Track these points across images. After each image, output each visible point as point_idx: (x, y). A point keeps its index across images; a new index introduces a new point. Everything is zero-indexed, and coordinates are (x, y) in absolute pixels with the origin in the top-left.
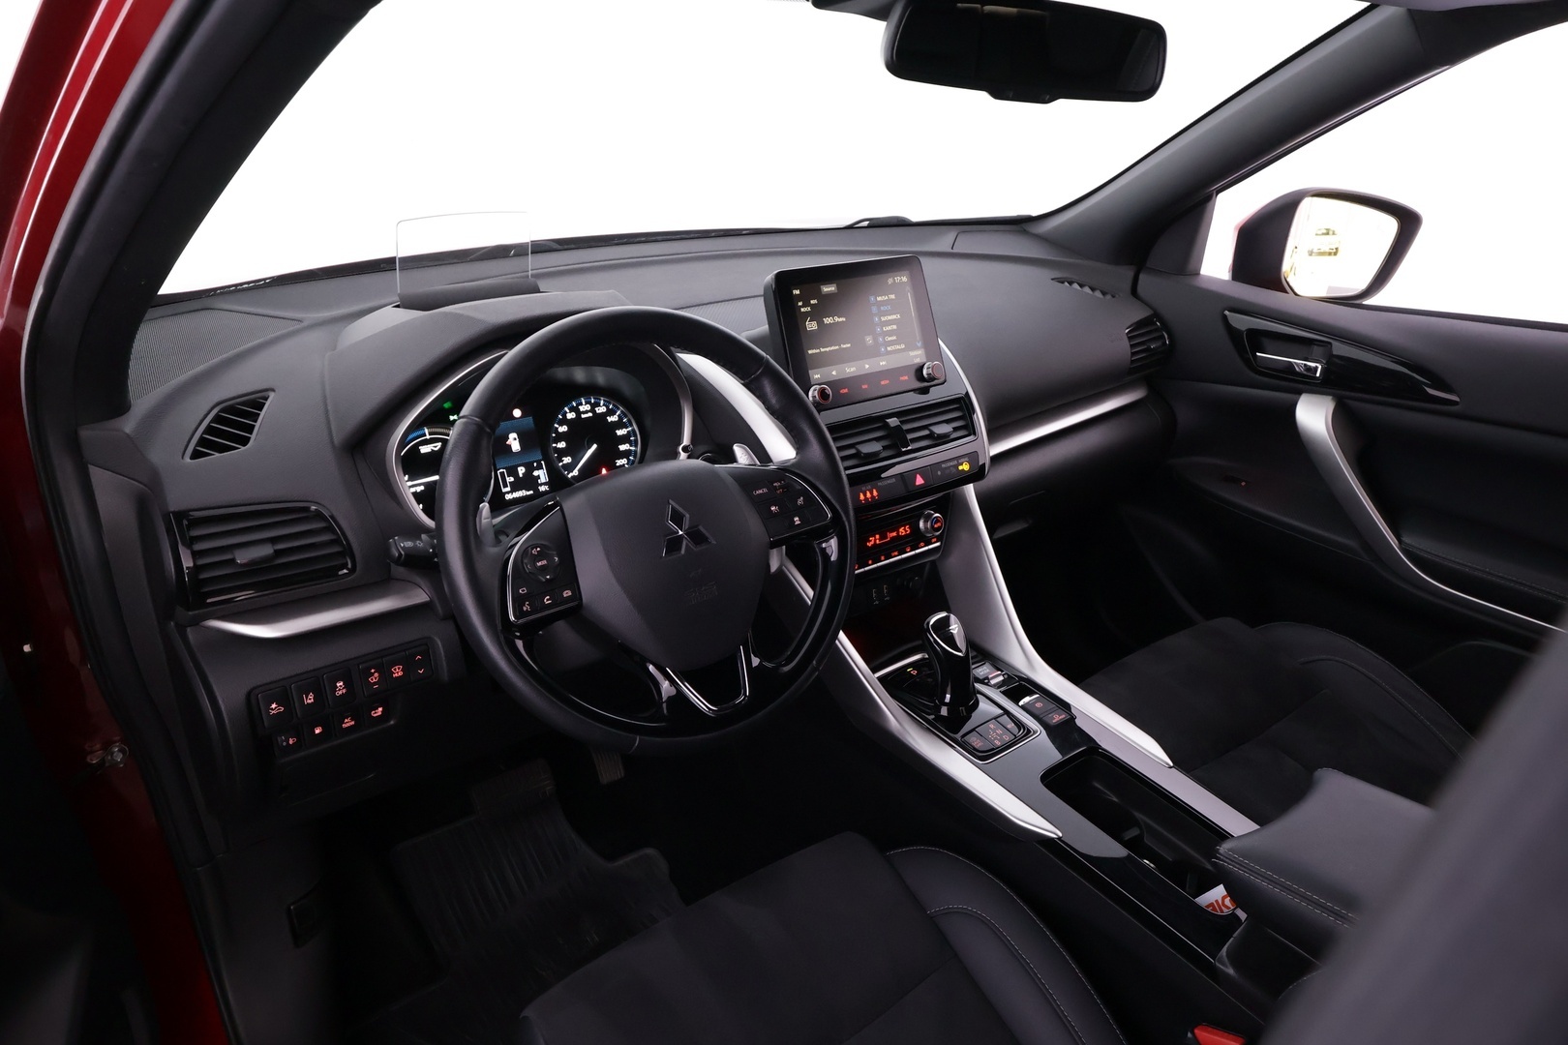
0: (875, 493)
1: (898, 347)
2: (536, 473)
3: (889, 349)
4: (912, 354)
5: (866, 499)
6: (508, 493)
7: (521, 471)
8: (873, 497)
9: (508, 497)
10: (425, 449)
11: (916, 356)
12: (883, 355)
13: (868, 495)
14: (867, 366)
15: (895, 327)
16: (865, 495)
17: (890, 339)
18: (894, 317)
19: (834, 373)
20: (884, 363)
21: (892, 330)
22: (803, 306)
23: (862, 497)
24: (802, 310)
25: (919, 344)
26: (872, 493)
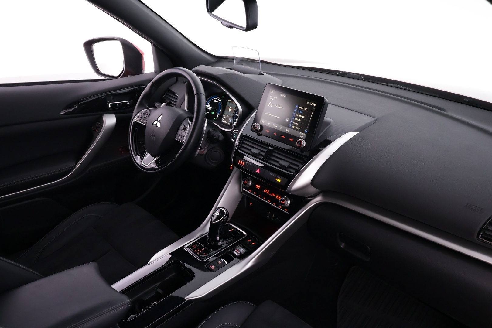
0: (243, 164)
1: (297, 128)
2: (230, 119)
3: (293, 127)
4: (301, 133)
5: (240, 163)
6: (223, 120)
7: (228, 116)
8: (242, 164)
9: (222, 121)
10: (215, 101)
11: (302, 135)
12: (289, 128)
13: (241, 163)
14: (281, 128)
15: (300, 120)
16: (240, 162)
17: (295, 123)
18: (302, 116)
19: (269, 124)
20: (288, 130)
21: (299, 121)
22: (271, 98)
23: (239, 162)
24: (270, 98)
25: (306, 132)
26: (242, 163)
